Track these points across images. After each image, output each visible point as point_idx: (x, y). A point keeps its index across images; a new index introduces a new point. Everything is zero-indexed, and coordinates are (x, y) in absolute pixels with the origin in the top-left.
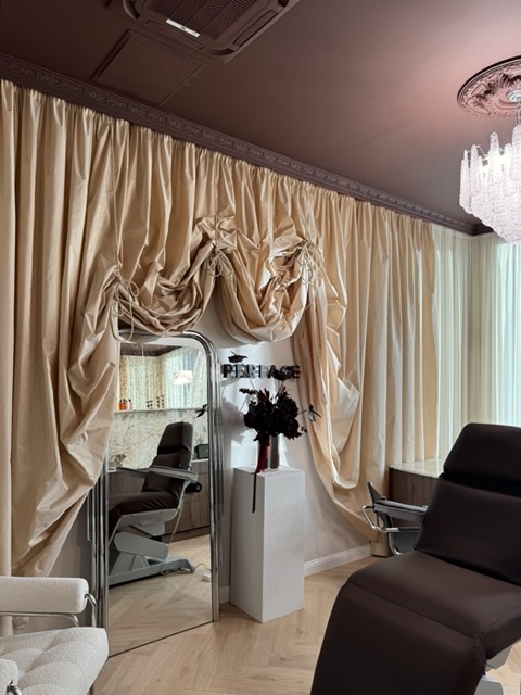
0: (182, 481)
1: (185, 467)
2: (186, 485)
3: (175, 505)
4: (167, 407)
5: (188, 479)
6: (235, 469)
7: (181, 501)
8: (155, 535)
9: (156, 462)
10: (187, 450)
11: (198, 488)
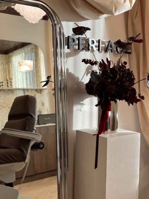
0: (28, 141)
1: (31, 129)
2: (32, 143)
3: (23, 159)
4: (14, 87)
5: (34, 139)
6: (77, 131)
7: (28, 156)
8: (7, 182)
9: (7, 126)
10: (32, 116)
11: (42, 146)
